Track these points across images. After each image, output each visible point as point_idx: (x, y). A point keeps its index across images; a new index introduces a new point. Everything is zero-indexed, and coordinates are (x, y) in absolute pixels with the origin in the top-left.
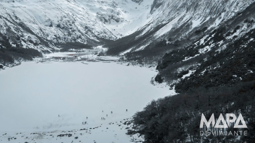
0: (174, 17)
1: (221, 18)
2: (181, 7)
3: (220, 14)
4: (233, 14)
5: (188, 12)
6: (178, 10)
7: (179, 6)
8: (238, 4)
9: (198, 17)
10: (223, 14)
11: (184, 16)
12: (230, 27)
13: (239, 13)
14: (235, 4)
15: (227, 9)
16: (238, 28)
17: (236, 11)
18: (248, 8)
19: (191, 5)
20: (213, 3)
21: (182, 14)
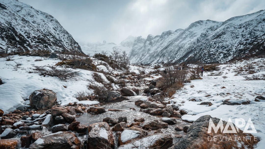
0: (154, 60)
1: (175, 60)
2: (156, 56)
3: (174, 59)
4: (179, 58)
5: (161, 58)
6: (155, 57)
7: (155, 55)
8: (180, 55)
9: (165, 60)
10: (175, 59)
11: (159, 60)
12: (178, 62)
13: (181, 58)
14: (179, 55)
15: (177, 57)
16: (181, 62)
17: (180, 57)
18: (183, 56)
19: (162, 55)
20: (171, 55)
21: (158, 59)
